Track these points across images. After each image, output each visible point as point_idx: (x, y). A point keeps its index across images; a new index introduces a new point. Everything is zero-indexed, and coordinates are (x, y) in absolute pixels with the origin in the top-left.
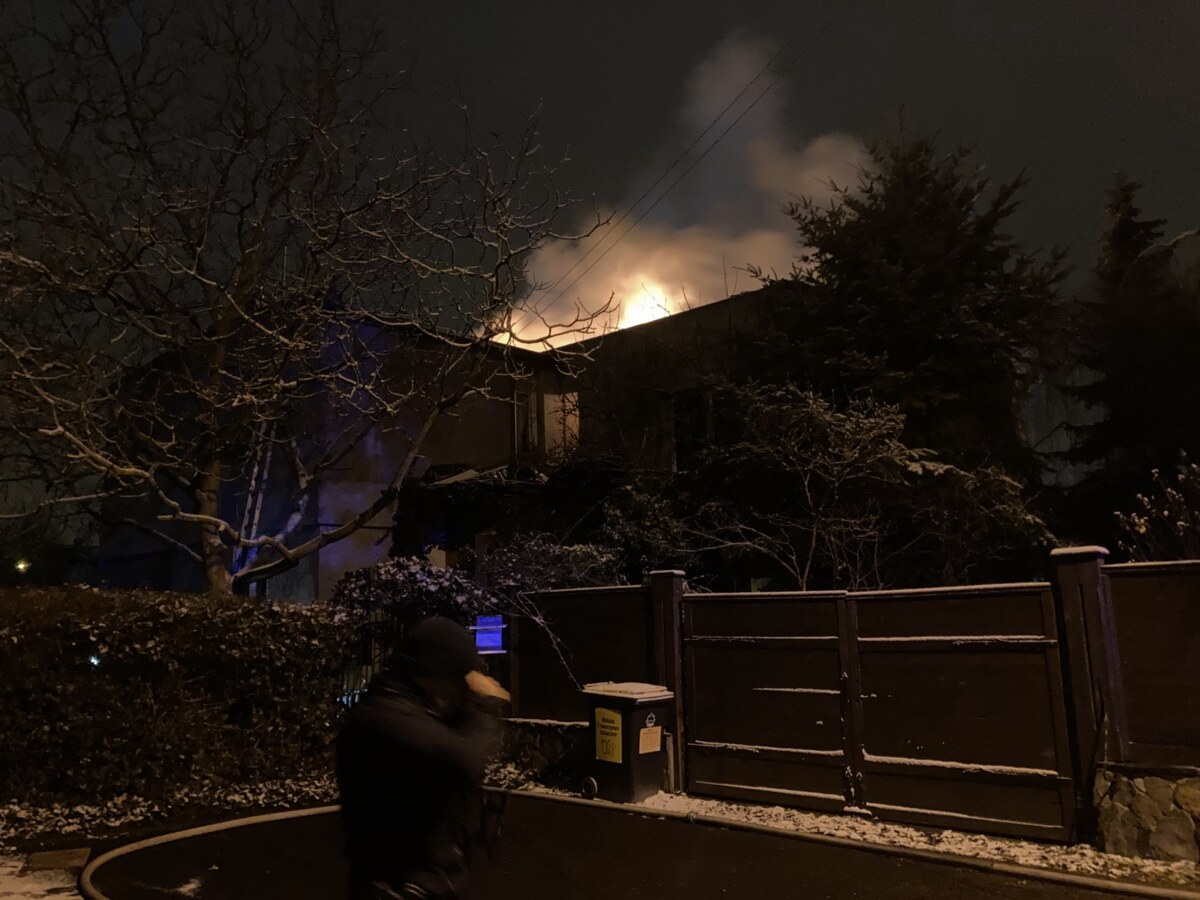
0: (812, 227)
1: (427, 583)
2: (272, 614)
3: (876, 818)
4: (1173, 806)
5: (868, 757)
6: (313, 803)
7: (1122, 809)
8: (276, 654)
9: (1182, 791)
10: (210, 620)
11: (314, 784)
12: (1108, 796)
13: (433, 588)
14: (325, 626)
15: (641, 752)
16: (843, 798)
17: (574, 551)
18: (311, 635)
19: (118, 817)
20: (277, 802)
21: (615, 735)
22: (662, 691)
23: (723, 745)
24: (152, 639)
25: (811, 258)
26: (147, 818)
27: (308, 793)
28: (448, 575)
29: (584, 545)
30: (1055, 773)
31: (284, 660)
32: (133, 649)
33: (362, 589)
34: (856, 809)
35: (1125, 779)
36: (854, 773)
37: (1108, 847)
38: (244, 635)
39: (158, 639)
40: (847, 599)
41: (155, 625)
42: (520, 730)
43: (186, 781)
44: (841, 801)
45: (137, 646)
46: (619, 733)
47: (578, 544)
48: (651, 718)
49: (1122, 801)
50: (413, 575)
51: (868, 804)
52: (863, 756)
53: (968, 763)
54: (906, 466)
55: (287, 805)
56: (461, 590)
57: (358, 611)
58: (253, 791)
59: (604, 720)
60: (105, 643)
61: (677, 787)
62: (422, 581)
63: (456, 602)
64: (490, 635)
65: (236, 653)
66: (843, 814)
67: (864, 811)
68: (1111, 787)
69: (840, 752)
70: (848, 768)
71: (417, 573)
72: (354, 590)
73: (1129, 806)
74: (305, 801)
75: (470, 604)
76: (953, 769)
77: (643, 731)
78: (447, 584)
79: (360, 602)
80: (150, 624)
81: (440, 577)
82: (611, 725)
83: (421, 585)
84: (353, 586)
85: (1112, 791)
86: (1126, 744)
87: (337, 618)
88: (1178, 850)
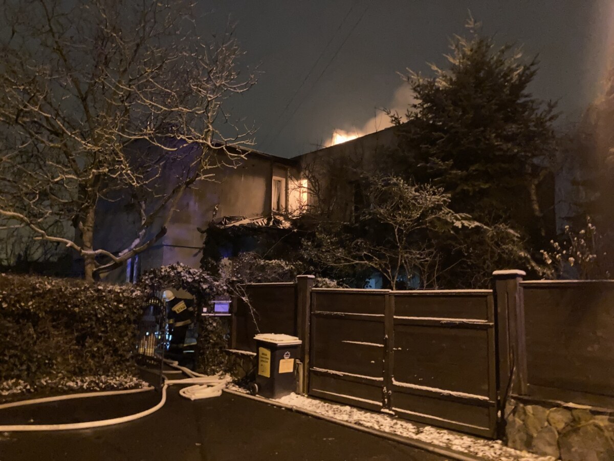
0: (419, 89)
1: (187, 278)
2: (98, 291)
3: (397, 416)
4: (546, 424)
5: (395, 383)
6: (112, 388)
7: (519, 422)
8: (99, 311)
9: (552, 415)
10: (63, 292)
11: (116, 379)
12: (512, 414)
13: (190, 280)
14: (128, 298)
15: (280, 372)
16: (381, 404)
17: (272, 263)
18: (119, 302)
19: (8, 390)
20: (93, 387)
21: (267, 362)
22: (296, 340)
23: (326, 370)
24: (31, 300)
25: (418, 106)
26: (23, 392)
27: (110, 383)
28: (199, 274)
29: (278, 260)
30: (487, 398)
31: (103, 314)
32: (21, 306)
33: (152, 279)
34: (387, 411)
35: (521, 405)
36: (388, 391)
37: (510, 444)
38: (81, 300)
39: (34, 301)
40: (390, 295)
41: (33, 293)
42: (234, 356)
43: (49, 374)
44: (379, 406)
45: (23, 304)
46: (269, 361)
47: (275, 260)
48: (288, 354)
49: (519, 418)
50: (179, 273)
51: (393, 408)
52: (392, 382)
53: (444, 389)
54: (453, 223)
55: (98, 389)
56: (205, 281)
57: (148, 291)
58: (82, 381)
59: (263, 354)
60: (6, 302)
61: (303, 392)
62: (184, 276)
63: (202, 288)
64: (222, 306)
65: (77, 309)
66: (379, 413)
67: (391, 412)
68: (514, 409)
69: (382, 379)
70: (385, 388)
71: (181, 272)
72: (147, 279)
73: (523, 421)
74: (108, 387)
75: (211, 289)
76: (436, 393)
77: (281, 361)
78: (197, 278)
79: (150, 286)
80: (31, 293)
81: (194, 274)
82: (266, 357)
83: (183, 278)
84: (147, 277)
85: (514, 412)
86: (526, 385)
87: (134, 294)
88: (549, 449)
